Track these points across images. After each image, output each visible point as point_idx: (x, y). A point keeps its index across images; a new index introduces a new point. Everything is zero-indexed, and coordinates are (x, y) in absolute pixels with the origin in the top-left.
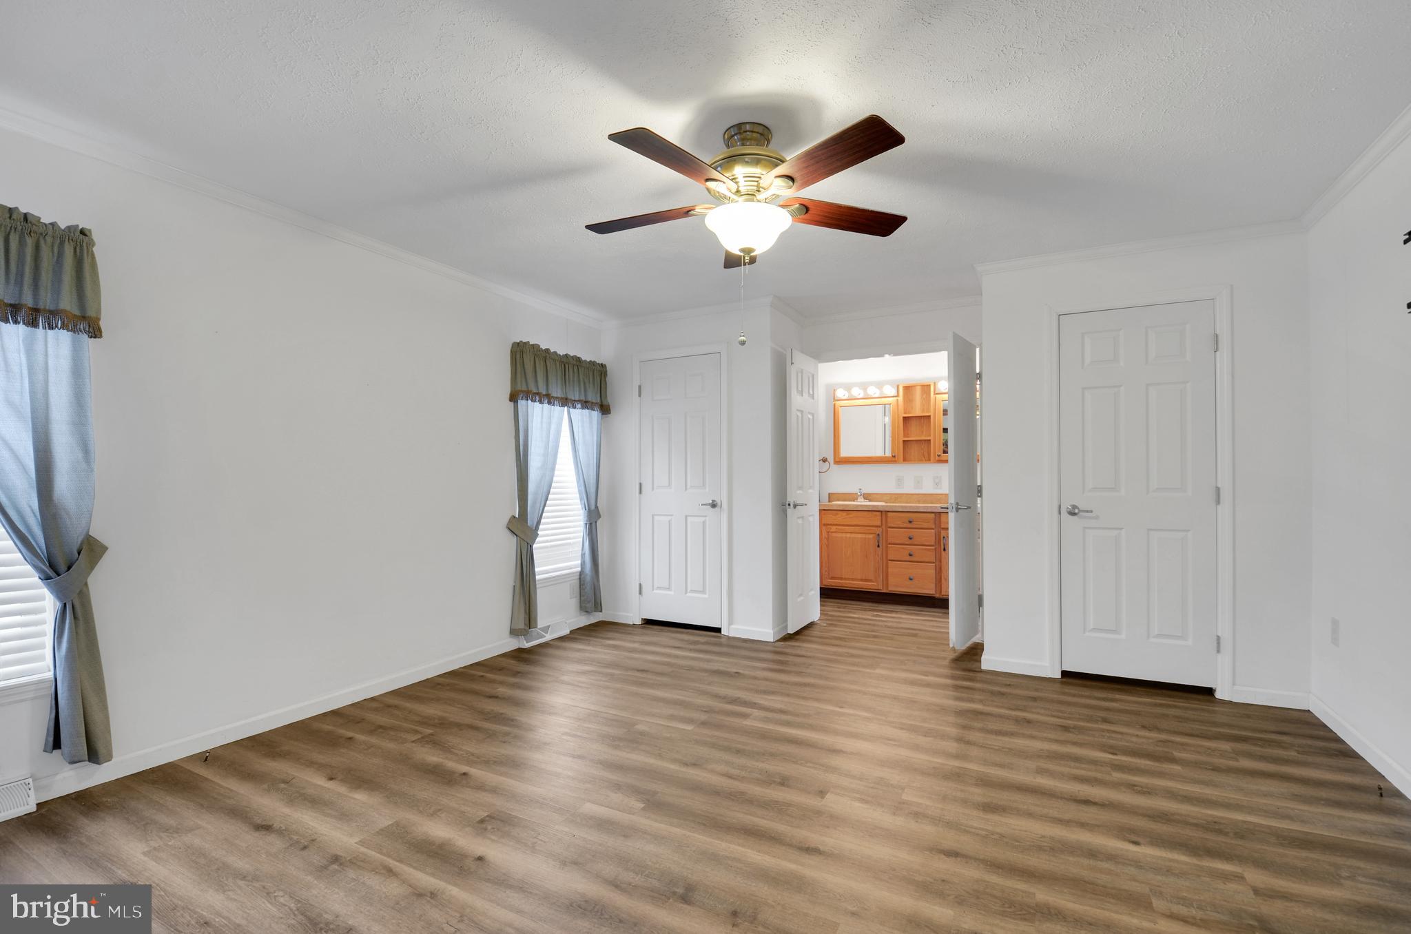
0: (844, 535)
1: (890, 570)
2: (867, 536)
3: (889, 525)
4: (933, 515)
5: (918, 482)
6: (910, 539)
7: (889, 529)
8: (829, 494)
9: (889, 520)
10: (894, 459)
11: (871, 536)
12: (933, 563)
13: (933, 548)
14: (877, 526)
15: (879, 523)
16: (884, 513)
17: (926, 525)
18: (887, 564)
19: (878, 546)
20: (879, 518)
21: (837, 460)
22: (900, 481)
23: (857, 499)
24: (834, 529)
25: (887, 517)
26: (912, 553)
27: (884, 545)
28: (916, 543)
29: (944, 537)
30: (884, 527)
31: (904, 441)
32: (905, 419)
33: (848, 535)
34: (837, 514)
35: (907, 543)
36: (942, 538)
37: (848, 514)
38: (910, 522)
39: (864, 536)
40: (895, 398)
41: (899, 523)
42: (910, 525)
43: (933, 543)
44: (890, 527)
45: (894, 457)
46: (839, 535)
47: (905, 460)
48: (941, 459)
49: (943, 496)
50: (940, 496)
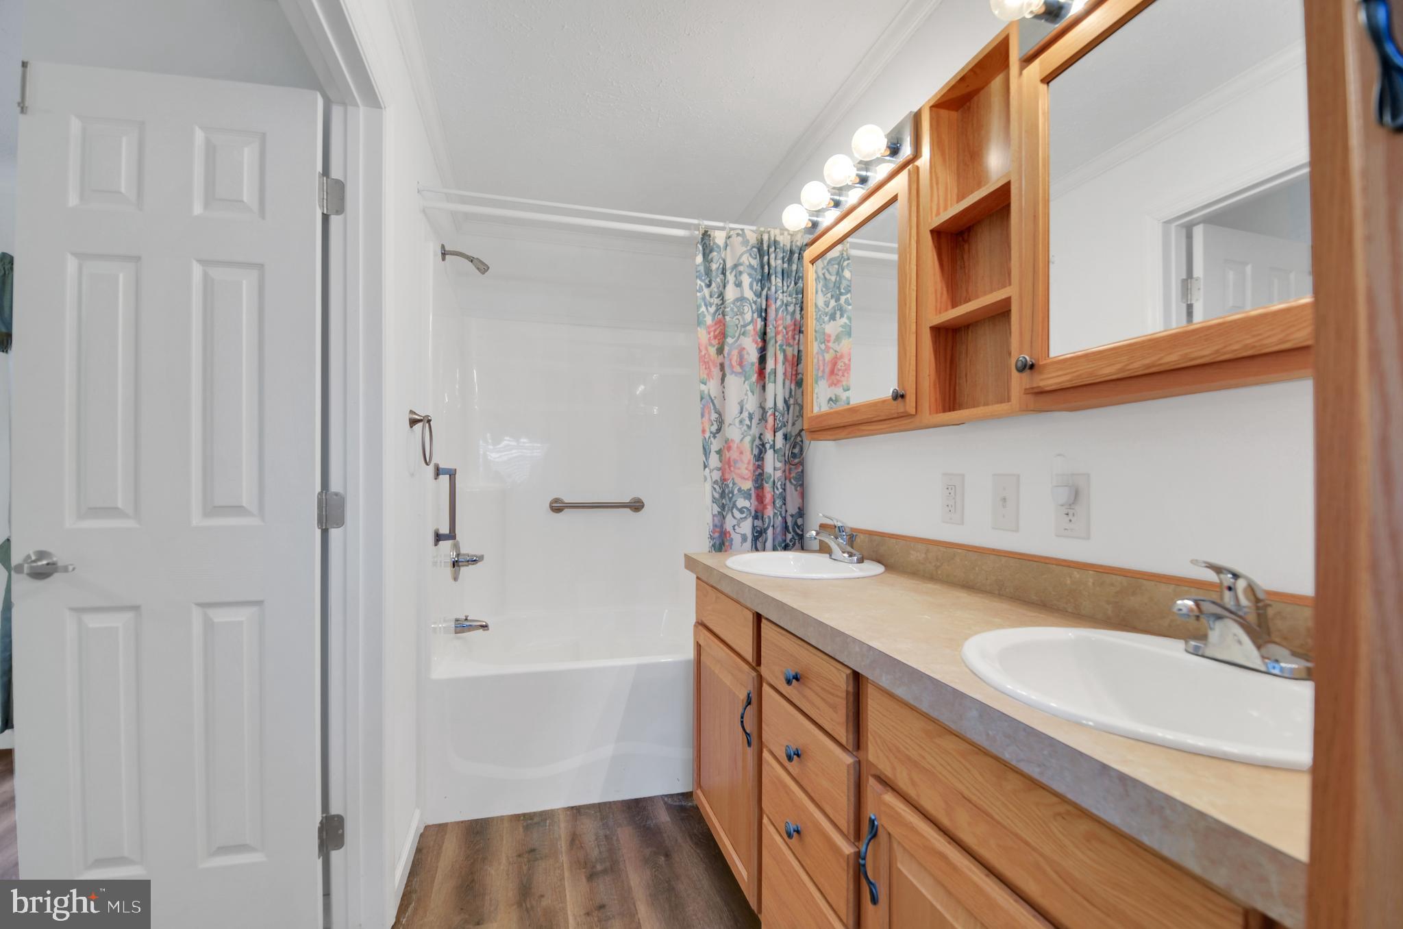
5: (1004, 502)
11: (741, 694)
24: (702, 636)
31: (940, 330)
32: (962, 234)
40: (906, 170)
47: (944, 405)
48: (1042, 384)
49: (1090, 578)
50: (1076, 574)
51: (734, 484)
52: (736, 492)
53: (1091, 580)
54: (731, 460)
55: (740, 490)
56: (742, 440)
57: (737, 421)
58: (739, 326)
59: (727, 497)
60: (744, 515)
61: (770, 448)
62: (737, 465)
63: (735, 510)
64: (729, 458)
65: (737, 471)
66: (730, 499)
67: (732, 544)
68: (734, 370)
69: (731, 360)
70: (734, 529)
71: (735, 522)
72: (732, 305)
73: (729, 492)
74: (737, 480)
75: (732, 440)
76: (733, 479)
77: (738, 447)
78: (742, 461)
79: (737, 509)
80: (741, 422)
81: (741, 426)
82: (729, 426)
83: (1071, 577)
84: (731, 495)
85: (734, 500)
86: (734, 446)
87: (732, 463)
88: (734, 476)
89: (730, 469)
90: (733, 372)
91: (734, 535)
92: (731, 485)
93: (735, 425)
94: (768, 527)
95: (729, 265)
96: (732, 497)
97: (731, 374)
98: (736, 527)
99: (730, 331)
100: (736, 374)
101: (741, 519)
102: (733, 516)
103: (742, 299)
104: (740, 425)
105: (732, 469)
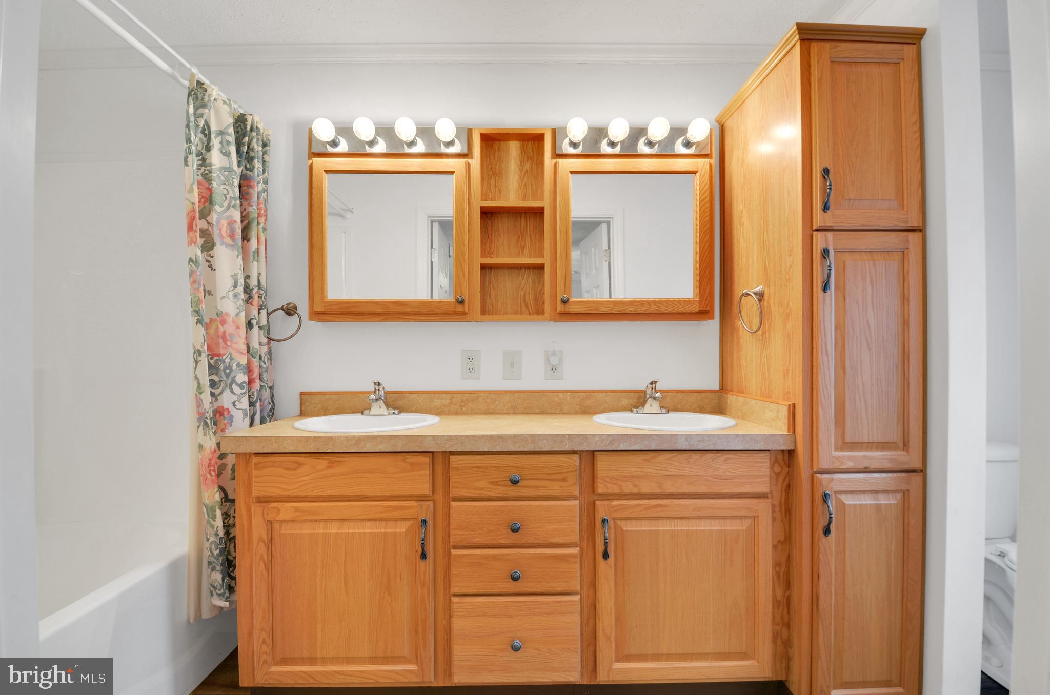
0: (320, 529)
1: (458, 624)
2: (391, 528)
3: (454, 492)
4: (576, 458)
5: (512, 365)
6: (515, 530)
7: (453, 504)
8: (301, 394)
9: (454, 477)
10: (460, 308)
11: (402, 528)
12: (576, 593)
13: (576, 551)
14: (420, 498)
15: (424, 488)
16: (439, 460)
17: (555, 488)
18: (449, 604)
19: (424, 556)
20: (427, 472)
21: (318, 308)
22: (471, 362)
23: (370, 409)
24: (286, 510)
25: (447, 465)
26: (518, 572)
27: (440, 550)
28: (532, 541)
29: (604, 521)
30: (439, 497)
31: (484, 267)
32: (487, 214)
33: (334, 529)
34: (300, 465)
35: (503, 542)
36: (598, 524)
37: (331, 465)
38: (515, 482)
39: (380, 528)
40: (462, 161)
41: (481, 484)
42: (513, 491)
43: (575, 538)
44: (455, 499)
45: (461, 302)
46: (306, 529)
47: (484, 312)
48: (570, 310)
49: (568, 396)
50: (561, 395)
51: (231, 359)
52: (234, 367)
53: (569, 397)
54: (227, 334)
55: (238, 365)
56: (237, 314)
57: (231, 294)
58: (228, 197)
59: (223, 374)
60: (244, 390)
61: (257, 325)
62: (234, 340)
63: (234, 386)
64: (224, 333)
65: (234, 346)
66: (228, 376)
67: (232, 422)
68: (224, 240)
69: (220, 230)
70: (234, 406)
71: (235, 398)
72: (218, 173)
73: (226, 368)
74: (235, 355)
75: (227, 314)
76: (230, 354)
77: (233, 322)
78: (239, 336)
79: (237, 384)
80: (235, 296)
81: (236, 300)
82: (221, 299)
83: (558, 397)
84: (228, 371)
85: (232, 375)
86: (230, 320)
87: (228, 337)
88: (232, 351)
89: (225, 344)
90: (223, 243)
91: (233, 411)
92: (228, 360)
93: (229, 299)
94: (256, 401)
95: (214, 128)
96: (230, 373)
97: (222, 245)
98: (237, 403)
99: (217, 197)
100: (227, 245)
101: (242, 394)
102: (232, 392)
103: (230, 170)
104: (234, 299)
105: (228, 343)
